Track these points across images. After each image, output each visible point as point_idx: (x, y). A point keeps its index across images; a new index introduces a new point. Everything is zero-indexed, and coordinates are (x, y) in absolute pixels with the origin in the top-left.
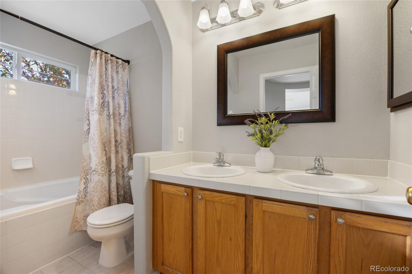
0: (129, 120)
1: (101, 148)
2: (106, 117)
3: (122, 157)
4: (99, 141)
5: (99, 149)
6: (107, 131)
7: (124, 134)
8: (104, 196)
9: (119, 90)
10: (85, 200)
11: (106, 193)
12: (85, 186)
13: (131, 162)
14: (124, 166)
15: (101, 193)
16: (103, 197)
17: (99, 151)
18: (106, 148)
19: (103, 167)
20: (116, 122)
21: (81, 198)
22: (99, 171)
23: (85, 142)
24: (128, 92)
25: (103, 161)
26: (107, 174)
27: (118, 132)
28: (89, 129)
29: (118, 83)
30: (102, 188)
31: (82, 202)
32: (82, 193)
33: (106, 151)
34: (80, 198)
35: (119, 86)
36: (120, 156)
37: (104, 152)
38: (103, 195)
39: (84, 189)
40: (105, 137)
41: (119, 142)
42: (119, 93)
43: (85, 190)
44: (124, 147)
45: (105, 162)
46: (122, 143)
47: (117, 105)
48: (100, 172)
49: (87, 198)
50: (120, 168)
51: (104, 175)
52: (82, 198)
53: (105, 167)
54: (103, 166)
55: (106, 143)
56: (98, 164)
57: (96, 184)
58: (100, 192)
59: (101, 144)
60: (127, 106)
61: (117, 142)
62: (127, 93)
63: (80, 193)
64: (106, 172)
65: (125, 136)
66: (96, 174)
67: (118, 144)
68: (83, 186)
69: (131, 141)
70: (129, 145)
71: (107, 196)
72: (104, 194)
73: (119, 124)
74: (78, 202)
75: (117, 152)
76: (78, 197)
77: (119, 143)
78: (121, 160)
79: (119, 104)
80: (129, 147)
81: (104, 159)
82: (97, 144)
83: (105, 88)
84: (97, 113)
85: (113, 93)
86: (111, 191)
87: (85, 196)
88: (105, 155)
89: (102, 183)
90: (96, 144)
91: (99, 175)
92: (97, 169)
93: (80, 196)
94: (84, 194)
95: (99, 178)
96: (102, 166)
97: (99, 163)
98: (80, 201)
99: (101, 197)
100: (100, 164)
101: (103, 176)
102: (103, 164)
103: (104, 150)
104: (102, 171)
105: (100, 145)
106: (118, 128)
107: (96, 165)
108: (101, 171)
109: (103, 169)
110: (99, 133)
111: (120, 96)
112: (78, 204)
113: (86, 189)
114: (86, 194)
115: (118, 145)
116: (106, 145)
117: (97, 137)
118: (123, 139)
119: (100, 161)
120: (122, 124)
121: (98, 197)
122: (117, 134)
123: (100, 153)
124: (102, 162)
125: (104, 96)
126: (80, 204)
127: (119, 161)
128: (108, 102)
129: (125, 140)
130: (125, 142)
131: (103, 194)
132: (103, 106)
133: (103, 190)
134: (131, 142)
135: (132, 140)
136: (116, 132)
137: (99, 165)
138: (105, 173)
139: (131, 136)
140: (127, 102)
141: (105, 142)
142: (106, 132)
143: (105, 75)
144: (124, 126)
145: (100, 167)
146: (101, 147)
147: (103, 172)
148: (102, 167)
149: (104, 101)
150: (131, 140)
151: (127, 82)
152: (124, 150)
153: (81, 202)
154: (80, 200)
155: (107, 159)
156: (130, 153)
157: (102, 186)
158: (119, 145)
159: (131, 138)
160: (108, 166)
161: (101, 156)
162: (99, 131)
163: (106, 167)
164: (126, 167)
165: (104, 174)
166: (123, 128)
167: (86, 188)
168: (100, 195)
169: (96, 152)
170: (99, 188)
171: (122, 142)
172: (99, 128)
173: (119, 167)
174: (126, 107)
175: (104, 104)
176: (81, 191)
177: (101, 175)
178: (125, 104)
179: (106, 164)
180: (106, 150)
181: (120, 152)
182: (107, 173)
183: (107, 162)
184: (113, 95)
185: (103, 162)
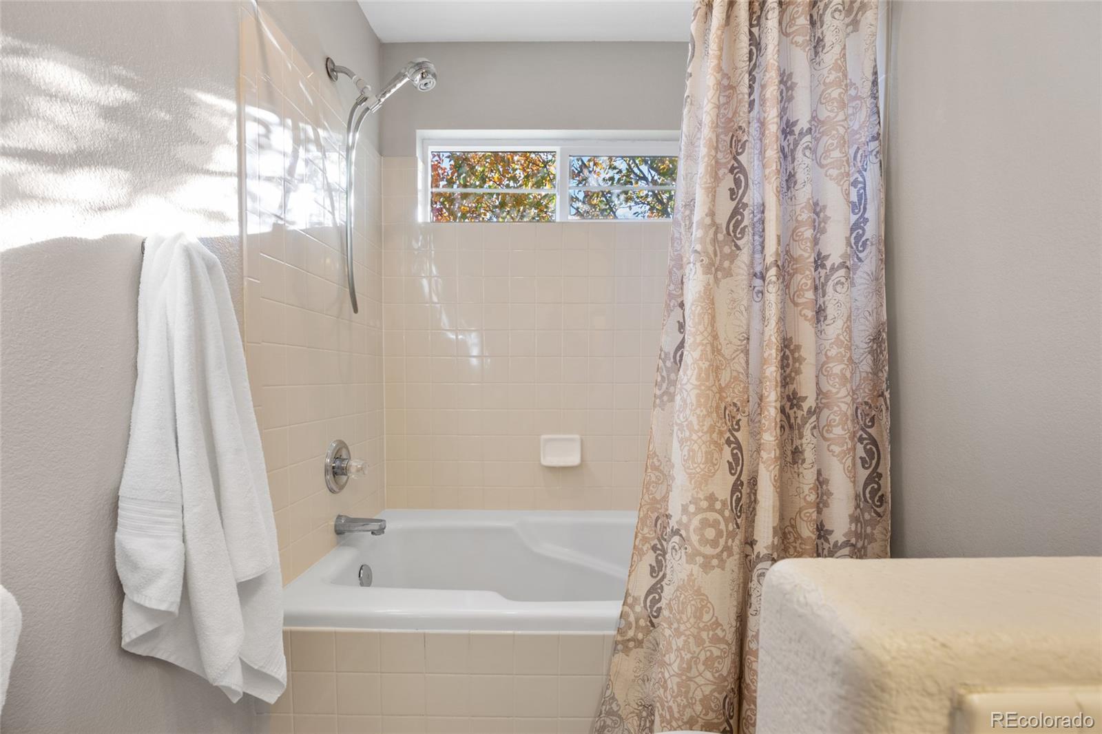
0: (878, 291)
1: (706, 433)
2: (751, 280)
3: (821, 481)
4: (698, 396)
5: (700, 434)
6: (747, 353)
7: (842, 362)
8: (709, 662)
9: (823, 134)
10: (649, 640)
11: (716, 653)
12: (654, 581)
13: (879, 515)
14: (831, 532)
15: (693, 648)
16: (701, 668)
17: (696, 447)
18: (738, 430)
19: (710, 526)
20: (800, 301)
21: (633, 628)
22: (695, 538)
23: (665, 398)
24: (876, 138)
25: (712, 494)
26: (733, 562)
27: (808, 352)
28: (681, 345)
29: (819, 99)
30: (701, 625)
31: (639, 644)
32: (638, 609)
33: (740, 448)
34: (629, 626)
35: (824, 114)
36: (808, 476)
37: (727, 451)
38: (702, 657)
39: (649, 593)
40: (736, 378)
41: (806, 406)
42: (820, 150)
43: (650, 597)
44: (838, 431)
45: (724, 503)
46: (825, 412)
47: (805, 216)
48: (696, 544)
49: (654, 634)
50: (804, 542)
51: (715, 562)
52: (637, 627)
53: (723, 526)
54: (711, 519)
55: (738, 410)
56: (692, 508)
57: (678, 593)
58: (691, 640)
59: (709, 414)
60: (871, 214)
61: (800, 407)
62: (874, 145)
63: (632, 607)
64: (727, 548)
65: (844, 376)
66: (680, 548)
67: (799, 413)
68: (644, 582)
69: (881, 399)
70: (872, 420)
71: (726, 667)
72: (708, 654)
73: (810, 314)
74: (619, 638)
75: (791, 456)
76: (623, 622)
77: (806, 409)
78: (812, 498)
79: (817, 208)
80: (869, 430)
81: (722, 485)
82: (691, 410)
83: (745, 138)
84: (698, 265)
85: (786, 155)
86: (747, 649)
87: (651, 622)
88: (731, 468)
89: (702, 600)
90: (688, 412)
91: (691, 559)
92: (687, 527)
93: (632, 618)
94: (645, 613)
95: (692, 575)
96: (707, 519)
97: (694, 501)
98: (629, 640)
99: (696, 664)
100: (699, 510)
101: (706, 567)
102: (711, 508)
103: (728, 442)
104: (704, 542)
105: (705, 416)
106: (805, 335)
107: (685, 509)
108: (700, 541)
109: (710, 533)
110: (701, 359)
111: (826, 165)
112: (620, 647)
113: (657, 597)
114: (655, 617)
115: (799, 421)
116: (739, 417)
117: (694, 381)
118: (834, 390)
119: (697, 493)
120: (831, 311)
121: (682, 658)
122: (797, 364)
123: (700, 458)
124: (706, 499)
125: (742, 178)
126: (631, 649)
127: (803, 504)
128: (763, 209)
129: (843, 392)
130: (844, 407)
131: (703, 652)
132: (734, 231)
133: (704, 635)
134: (884, 408)
135: (887, 394)
136: (796, 355)
137: (695, 514)
138: (719, 556)
139: (886, 375)
140: (868, 197)
141: (735, 405)
142: (742, 355)
143: (747, 75)
144: (840, 323)
145: (696, 522)
146: (705, 429)
147: (709, 550)
148: (705, 523)
149: (738, 203)
150: (882, 395)
151: (875, 83)
152: (832, 447)
153: (631, 644)
154: (631, 633)
155: (737, 487)
156: (874, 462)
157: (702, 614)
158: (805, 422)
159: (884, 386)
160: (739, 521)
161: (702, 470)
162: (700, 348)
163: (731, 527)
164: (841, 540)
165: (713, 557)
166: (834, 329)
167: (656, 589)
168: (689, 656)
169: (687, 448)
170: (688, 620)
171: (827, 406)
172: (706, 334)
173: (797, 532)
174: (866, 220)
175: (739, 217)
176: (636, 599)
177: (700, 560)
178: (859, 206)
179: (727, 513)
180: (737, 442)
181: (809, 455)
182: (730, 555)
183: (739, 500)
184: (790, 169)
185: (711, 498)
